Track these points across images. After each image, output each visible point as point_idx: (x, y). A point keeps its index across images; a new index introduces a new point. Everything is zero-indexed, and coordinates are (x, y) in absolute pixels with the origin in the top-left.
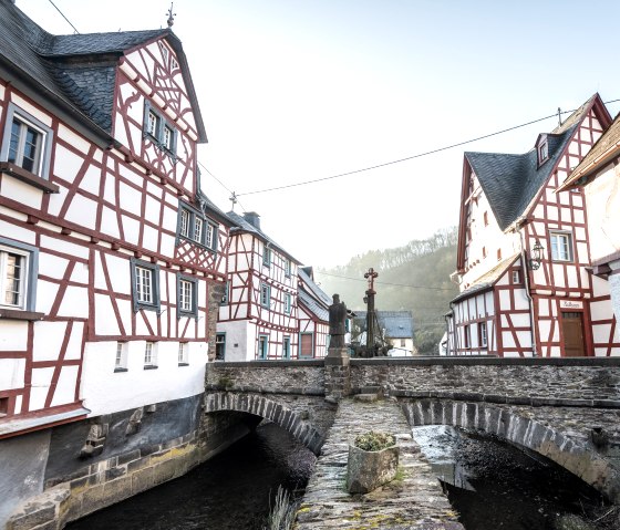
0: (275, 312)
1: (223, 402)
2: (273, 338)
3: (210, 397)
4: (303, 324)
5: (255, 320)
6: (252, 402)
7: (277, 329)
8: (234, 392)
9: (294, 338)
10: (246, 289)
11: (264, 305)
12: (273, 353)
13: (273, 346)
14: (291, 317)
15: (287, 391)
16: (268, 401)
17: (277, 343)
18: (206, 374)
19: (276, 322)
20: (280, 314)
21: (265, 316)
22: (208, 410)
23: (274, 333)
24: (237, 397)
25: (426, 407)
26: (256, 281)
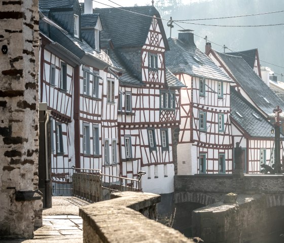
0: (210, 133)
1: (184, 197)
2: (210, 156)
3: (177, 195)
4: (237, 140)
5: (196, 143)
6: (200, 197)
7: (213, 148)
8: (190, 192)
9: (229, 154)
10: (189, 119)
11: (202, 129)
12: (210, 168)
13: (210, 162)
14: (224, 135)
15: (217, 191)
16: (208, 197)
17: (213, 159)
18: (175, 182)
19: (212, 142)
20: (215, 134)
21: (203, 138)
22: (176, 202)
23: (210, 151)
24: (192, 194)
25: (276, 198)
26: (195, 111)
